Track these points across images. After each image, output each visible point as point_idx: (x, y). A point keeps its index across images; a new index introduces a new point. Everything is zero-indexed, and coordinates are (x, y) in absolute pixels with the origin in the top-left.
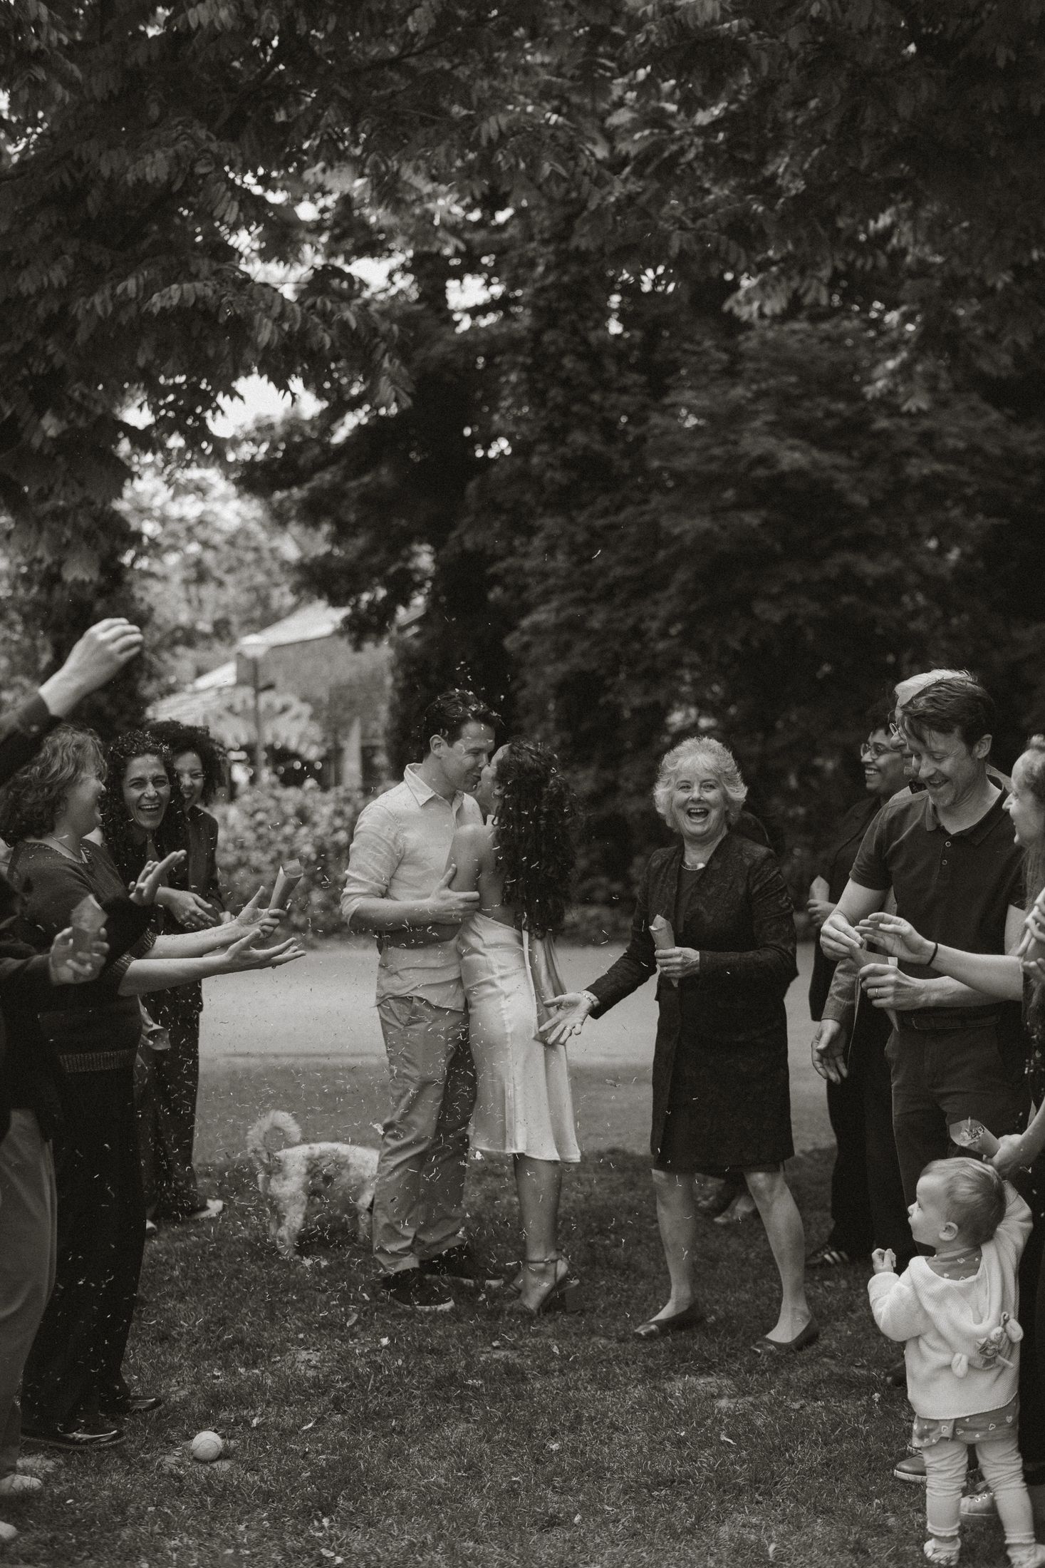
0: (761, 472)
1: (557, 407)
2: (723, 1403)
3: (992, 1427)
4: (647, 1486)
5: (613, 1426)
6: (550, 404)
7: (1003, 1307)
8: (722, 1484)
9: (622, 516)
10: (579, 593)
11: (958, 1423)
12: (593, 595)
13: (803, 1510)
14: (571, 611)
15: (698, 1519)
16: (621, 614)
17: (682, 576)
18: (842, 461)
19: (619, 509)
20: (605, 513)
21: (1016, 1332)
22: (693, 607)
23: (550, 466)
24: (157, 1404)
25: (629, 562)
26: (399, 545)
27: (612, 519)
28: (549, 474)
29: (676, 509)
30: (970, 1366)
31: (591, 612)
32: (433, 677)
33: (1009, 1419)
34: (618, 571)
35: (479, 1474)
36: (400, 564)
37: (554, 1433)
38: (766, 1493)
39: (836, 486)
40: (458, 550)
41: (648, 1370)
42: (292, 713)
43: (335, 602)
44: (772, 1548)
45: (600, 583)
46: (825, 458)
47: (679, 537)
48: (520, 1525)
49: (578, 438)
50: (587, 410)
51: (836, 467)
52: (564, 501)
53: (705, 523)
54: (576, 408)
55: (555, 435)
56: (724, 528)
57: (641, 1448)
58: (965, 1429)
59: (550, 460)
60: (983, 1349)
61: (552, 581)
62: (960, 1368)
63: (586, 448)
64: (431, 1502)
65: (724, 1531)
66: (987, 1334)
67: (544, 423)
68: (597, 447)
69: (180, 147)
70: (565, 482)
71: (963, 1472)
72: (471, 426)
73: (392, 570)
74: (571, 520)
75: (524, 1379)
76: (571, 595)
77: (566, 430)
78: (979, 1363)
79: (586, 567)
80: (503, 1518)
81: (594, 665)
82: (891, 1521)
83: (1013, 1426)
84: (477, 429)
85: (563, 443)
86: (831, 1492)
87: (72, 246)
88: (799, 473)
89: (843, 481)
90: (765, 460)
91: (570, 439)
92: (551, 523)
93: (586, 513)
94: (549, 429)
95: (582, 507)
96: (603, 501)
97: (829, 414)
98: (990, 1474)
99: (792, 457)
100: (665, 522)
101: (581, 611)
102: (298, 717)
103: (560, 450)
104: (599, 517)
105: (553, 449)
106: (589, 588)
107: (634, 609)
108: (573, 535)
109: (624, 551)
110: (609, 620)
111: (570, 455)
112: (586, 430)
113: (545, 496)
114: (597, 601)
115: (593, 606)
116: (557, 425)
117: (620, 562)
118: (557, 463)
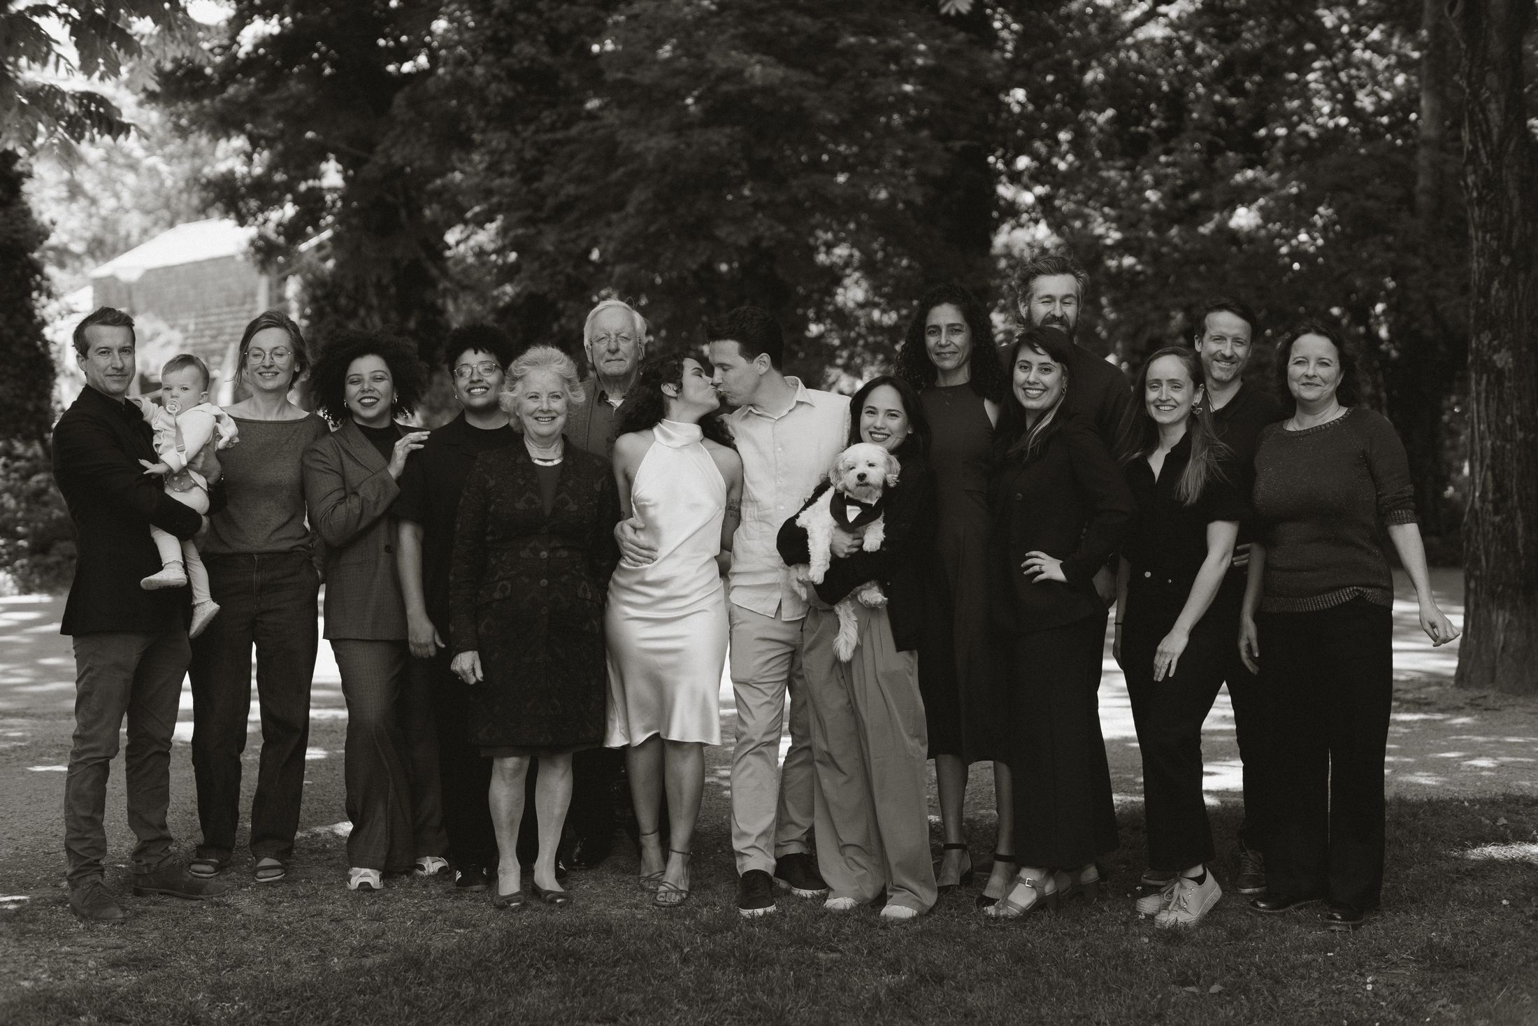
0: (726, 87)
1: (502, 14)
6: (495, 11)
9: (574, 131)
10: (529, 212)
12: (543, 215)
14: (520, 231)
16: (573, 235)
17: (639, 196)
18: (808, 77)
19: (567, 125)
20: (553, 128)
22: (652, 229)
23: (496, 78)
25: (581, 180)
26: (307, 163)
27: (560, 135)
28: (493, 86)
29: (633, 124)
31: (540, 233)
32: (343, 301)
34: (571, 189)
36: (311, 183)
39: (806, 104)
40: (383, 162)
42: (161, 340)
43: (242, 222)
45: (550, 202)
46: (795, 75)
47: (639, 155)
49: (524, 49)
50: (533, 19)
51: (802, 84)
52: (506, 116)
53: (666, 142)
54: (521, 17)
55: (497, 45)
56: (689, 145)
59: (497, 71)
61: (495, 200)
63: (533, 60)
67: (489, 32)
68: (546, 59)
70: (510, 94)
72: (408, 35)
73: (303, 187)
74: (516, 133)
76: (519, 214)
77: (511, 40)
79: (536, 185)
81: (546, 288)
84: (412, 38)
85: (508, 53)
88: (768, 90)
89: (812, 99)
90: (734, 75)
91: (515, 49)
92: (498, 140)
93: (532, 128)
94: (494, 39)
95: (527, 121)
96: (547, 117)
97: (793, 31)
99: (758, 70)
100: (623, 136)
101: (532, 231)
102: (168, 343)
103: (505, 61)
104: (546, 131)
105: (499, 60)
106: (538, 208)
107: (586, 229)
108: (521, 150)
109: (576, 169)
110: (562, 242)
111: (517, 67)
112: (533, 41)
113: (488, 109)
114: (546, 221)
115: (541, 226)
116: (502, 34)
117: (569, 181)
118: (503, 74)
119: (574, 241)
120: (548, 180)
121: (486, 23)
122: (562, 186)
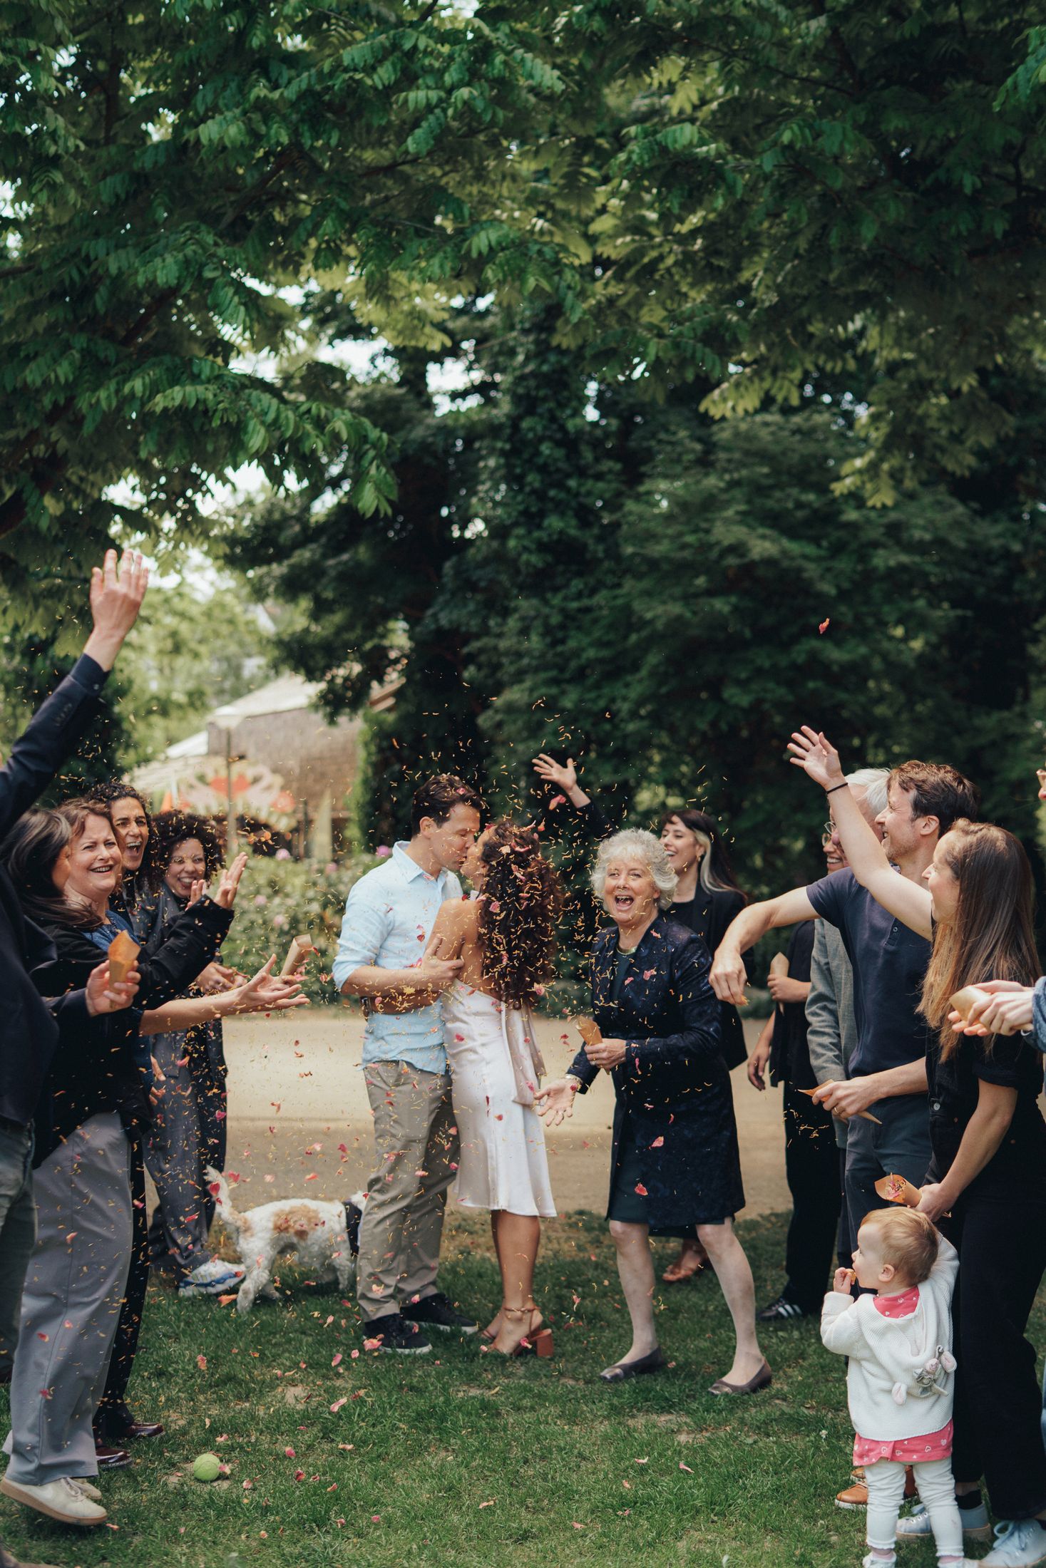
0: (732, 561)
1: (534, 492)
2: (683, 1438)
3: (928, 1449)
4: (612, 1507)
5: (580, 1455)
6: (527, 489)
7: (938, 1341)
8: (682, 1506)
9: (595, 600)
10: (553, 673)
11: (897, 1445)
12: (567, 675)
13: (754, 1528)
14: (543, 691)
15: (659, 1535)
16: (592, 695)
17: (653, 659)
18: (810, 550)
19: (593, 592)
20: (579, 595)
21: (951, 1363)
22: (664, 690)
23: (525, 549)
24: (159, 1430)
25: (601, 644)
26: (375, 621)
27: (586, 602)
28: (525, 557)
29: (648, 594)
30: (909, 1394)
31: (563, 693)
33: (944, 1442)
34: (591, 653)
35: (458, 1496)
36: (376, 641)
37: (526, 1461)
38: (722, 1514)
39: (805, 575)
40: (433, 627)
41: (613, 1407)
42: (263, 783)
43: (311, 676)
44: (725, 1559)
45: (573, 664)
46: (794, 547)
47: (651, 622)
48: (496, 1539)
49: (554, 522)
50: (562, 495)
51: (805, 557)
52: (539, 584)
53: (676, 609)
54: (552, 493)
55: (531, 519)
56: (695, 613)
57: (606, 1474)
58: (905, 1451)
59: (526, 543)
60: (920, 1379)
61: (525, 661)
62: (900, 1394)
63: (561, 532)
64: (415, 1518)
65: (682, 1546)
66: (923, 1365)
67: (521, 508)
68: (573, 532)
69: (189, 250)
70: (540, 565)
71: (901, 1491)
72: (448, 507)
73: (368, 646)
74: (546, 602)
75: (498, 1414)
76: (543, 675)
77: (542, 514)
78: (918, 1391)
79: (560, 649)
80: (481, 1532)
82: (834, 1539)
83: (947, 1448)
84: (454, 509)
85: (539, 527)
86: (780, 1513)
87: (80, 341)
88: (769, 562)
89: (812, 570)
90: (738, 549)
91: (546, 523)
92: (526, 605)
93: (560, 596)
94: (525, 513)
95: (556, 590)
96: (577, 584)
97: (800, 505)
98: (924, 1492)
99: (762, 546)
100: (637, 605)
101: (554, 691)
102: (269, 788)
103: (536, 534)
104: (573, 599)
105: (530, 532)
106: (562, 669)
107: (606, 691)
108: (547, 617)
109: (597, 634)
110: (581, 701)
111: (546, 539)
112: (562, 514)
113: (521, 579)
114: (569, 681)
115: (565, 686)
116: (534, 509)
117: (592, 645)
118: (533, 547)
119: (594, 701)
120: (572, 644)
121: (520, 498)
122: (583, 650)
